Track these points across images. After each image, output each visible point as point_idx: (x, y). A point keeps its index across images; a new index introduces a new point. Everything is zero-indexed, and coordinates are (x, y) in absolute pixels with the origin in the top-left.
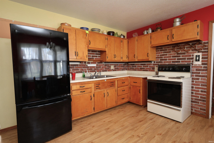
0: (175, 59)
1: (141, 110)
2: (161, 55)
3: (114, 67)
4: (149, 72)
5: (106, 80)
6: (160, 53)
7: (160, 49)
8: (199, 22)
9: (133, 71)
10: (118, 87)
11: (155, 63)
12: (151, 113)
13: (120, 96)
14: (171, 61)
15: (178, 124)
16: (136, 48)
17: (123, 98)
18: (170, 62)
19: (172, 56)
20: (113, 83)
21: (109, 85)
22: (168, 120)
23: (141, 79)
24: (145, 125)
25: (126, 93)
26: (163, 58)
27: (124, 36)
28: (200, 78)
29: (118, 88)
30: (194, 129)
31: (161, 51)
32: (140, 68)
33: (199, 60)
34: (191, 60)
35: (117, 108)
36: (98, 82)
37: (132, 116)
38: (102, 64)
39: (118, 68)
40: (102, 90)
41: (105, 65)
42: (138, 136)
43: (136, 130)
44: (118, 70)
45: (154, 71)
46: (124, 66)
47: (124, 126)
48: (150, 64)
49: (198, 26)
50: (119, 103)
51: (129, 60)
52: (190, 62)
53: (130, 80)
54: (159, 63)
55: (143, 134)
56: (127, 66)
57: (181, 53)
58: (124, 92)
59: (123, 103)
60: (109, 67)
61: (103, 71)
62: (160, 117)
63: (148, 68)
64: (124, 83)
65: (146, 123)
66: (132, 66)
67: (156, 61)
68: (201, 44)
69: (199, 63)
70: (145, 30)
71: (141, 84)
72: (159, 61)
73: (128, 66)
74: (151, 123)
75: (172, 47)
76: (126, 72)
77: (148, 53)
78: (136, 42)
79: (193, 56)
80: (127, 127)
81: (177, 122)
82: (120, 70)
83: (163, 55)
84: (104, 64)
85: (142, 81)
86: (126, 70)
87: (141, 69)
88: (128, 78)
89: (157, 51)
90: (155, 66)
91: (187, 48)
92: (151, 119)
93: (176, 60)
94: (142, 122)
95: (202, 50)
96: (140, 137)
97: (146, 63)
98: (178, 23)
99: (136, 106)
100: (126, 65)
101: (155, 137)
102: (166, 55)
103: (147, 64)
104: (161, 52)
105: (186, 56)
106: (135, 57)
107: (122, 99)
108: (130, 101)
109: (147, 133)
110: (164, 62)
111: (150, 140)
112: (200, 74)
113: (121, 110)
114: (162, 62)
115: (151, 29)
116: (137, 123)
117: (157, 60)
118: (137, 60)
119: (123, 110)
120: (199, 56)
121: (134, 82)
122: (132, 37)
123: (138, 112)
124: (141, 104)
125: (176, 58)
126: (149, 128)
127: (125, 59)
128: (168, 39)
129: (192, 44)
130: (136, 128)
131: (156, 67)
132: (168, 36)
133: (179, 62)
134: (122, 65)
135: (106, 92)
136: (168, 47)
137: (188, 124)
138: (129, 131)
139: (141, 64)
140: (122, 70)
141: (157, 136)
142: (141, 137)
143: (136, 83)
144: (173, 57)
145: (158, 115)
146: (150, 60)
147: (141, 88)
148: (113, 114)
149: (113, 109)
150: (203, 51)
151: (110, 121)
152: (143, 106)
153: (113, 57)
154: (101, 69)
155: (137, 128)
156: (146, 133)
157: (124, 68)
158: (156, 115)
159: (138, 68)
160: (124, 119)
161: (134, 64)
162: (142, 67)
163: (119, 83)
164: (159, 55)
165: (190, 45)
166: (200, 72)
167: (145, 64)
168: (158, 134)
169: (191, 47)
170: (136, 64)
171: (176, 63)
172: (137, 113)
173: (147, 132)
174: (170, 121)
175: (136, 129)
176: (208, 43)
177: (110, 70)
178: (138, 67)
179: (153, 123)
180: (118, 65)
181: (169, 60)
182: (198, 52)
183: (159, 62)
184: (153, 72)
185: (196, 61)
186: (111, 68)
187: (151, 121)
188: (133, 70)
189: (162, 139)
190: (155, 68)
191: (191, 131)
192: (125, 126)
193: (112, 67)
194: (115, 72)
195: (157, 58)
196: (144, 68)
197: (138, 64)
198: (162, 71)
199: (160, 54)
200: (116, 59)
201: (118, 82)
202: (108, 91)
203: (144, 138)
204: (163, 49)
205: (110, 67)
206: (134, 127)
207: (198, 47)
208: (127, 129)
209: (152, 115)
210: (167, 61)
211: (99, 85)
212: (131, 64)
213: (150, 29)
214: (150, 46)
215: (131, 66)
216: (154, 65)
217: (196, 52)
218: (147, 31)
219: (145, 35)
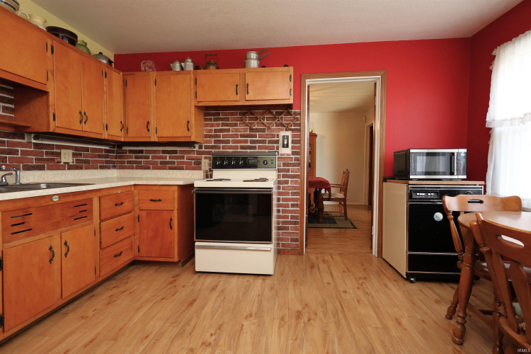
0: (246, 142)
1: (177, 275)
2: (216, 131)
3: (74, 155)
4: (187, 171)
5: (56, 199)
6: (212, 125)
7: (213, 115)
8: (291, 69)
9: (140, 171)
10: (101, 221)
11: (203, 149)
12: (205, 275)
13: (107, 250)
14: (239, 145)
15: (268, 280)
16: (153, 103)
17: (117, 252)
18: (237, 147)
19: (239, 133)
20: (83, 208)
21: (69, 215)
22: (247, 278)
23: (176, 188)
24: (207, 309)
25: (126, 235)
26: (221, 139)
27: (110, 62)
28: (290, 180)
29: (103, 223)
30: (295, 281)
31: (215, 120)
32: (161, 163)
33: (287, 146)
34: (276, 145)
35: (99, 290)
36: (20, 205)
37: (160, 298)
38: (25, 141)
39: (87, 162)
40: (42, 236)
41: (35, 144)
42: (206, 345)
43: (192, 331)
44: (87, 168)
45: (200, 169)
46: (107, 157)
47: (150, 337)
48: (189, 152)
49: (290, 77)
50: (106, 272)
51: (129, 135)
52: (273, 148)
53: (139, 194)
54: (213, 150)
55: (213, 332)
56: (116, 157)
57: (256, 129)
58: (122, 234)
59: (116, 270)
60: (53, 153)
61: (28, 168)
62: (229, 277)
63: (183, 163)
64: (122, 203)
65: (206, 304)
66: (136, 158)
67: (204, 145)
68: (289, 114)
69: (288, 151)
70: (175, 61)
71: (173, 204)
72: (213, 144)
73: (121, 157)
74: (218, 296)
75: (240, 114)
76: (113, 173)
77: (188, 122)
78: (153, 88)
79: (278, 136)
80: (160, 335)
81: (264, 277)
82: (96, 168)
83: (221, 131)
84: (33, 141)
85: (176, 195)
86: (114, 167)
87: (164, 166)
88: (133, 189)
89: (206, 120)
90: (203, 156)
91: (268, 119)
92: (214, 289)
93: (249, 144)
94: (196, 303)
95: (291, 126)
96: (210, 344)
97: (178, 149)
98: (253, 63)
99: (158, 267)
100: (113, 152)
101: (245, 327)
102: (228, 130)
103: (182, 152)
104: (217, 124)
105: (267, 136)
106: (150, 128)
107: (115, 256)
108: (140, 259)
109: (221, 325)
110: (224, 148)
111: (236, 340)
112: (290, 173)
113: (116, 291)
114: (219, 148)
115: (193, 62)
116: (185, 311)
117: (207, 142)
118: (154, 139)
119: (122, 289)
120: (288, 137)
121: (152, 200)
122: (139, 70)
123: (171, 283)
124: (176, 259)
125: (249, 139)
126: (220, 310)
127: (116, 133)
128: (237, 94)
129: (276, 112)
130: (189, 325)
131: (205, 158)
132: (237, 86)
133: (255, 148)
134: (100, 150)
135: (56, 243)
136: (232, 114)
137: (282, 274)
138: (172, 342)
139: (164, 152)
140: (102, 167)
141: (246, 324)
142: (213, 343)
143: (160, 200)
144: (242, 136)
145: (223, 275)
146: (193, 139)
147: (175, 215)
148: (90, 313)
149: (86, 297)
150: (293, 127)
151: (92, 341)
152: (180, 264)
153: (77, 117)
154: (19, 161)
155: (192, 323)
156: (220, 328)
157: (107, 162)
158: (219, 275)
159: (157, 163)
160: (141, 314)
161: (141, 152)
162: (168, 160)
163: (105, 205)
164: (210, 131)
165: (272, 113)
166: (289, 169)
167: (175, 152)
168: (246, 318)
169: (274, 119)
170: (149, 152)
171: (249, 151)
172: (170, 286)
173: (220, 323)
174: (251, 279)
175: (189, 329)
176: (300, 114)
177: (57, 166)
178: (153, 158)
179: (223, 297)
180: (87, 149)
181: (234, 142)
182: (286, 130)
183: (212, 147)
184: (197, 171)
185: (283, 147)
186: (63, 160)
187: (216, 294)
188: (139, 168)
189: (259, 326)
190: (203, 161)
191: (294, 286)
192: (153, 334)
193: (67, 157)
194: (77, 171)
195: (206, 136)
196: (174, 163)
197: (155, 152)
198: (221, 167)
199: (213, 128)
200: (86, 127)
201: (102, 201)
202: (67, 236)
203: (222, 341)
204: (221, 116)
205: (59, 154)
206: (182, 324)
207: (286, 119)
208: (164, 341)
209: (210, 279)
210: (231, 144)
211: (27, 219)
212: (131, 151)
213: (190, 60)
214: (193, 103)
215: (131, 157)
216: (199, 153)
217: (282, 130)
218: (183, 64)
219: (178, 73)
